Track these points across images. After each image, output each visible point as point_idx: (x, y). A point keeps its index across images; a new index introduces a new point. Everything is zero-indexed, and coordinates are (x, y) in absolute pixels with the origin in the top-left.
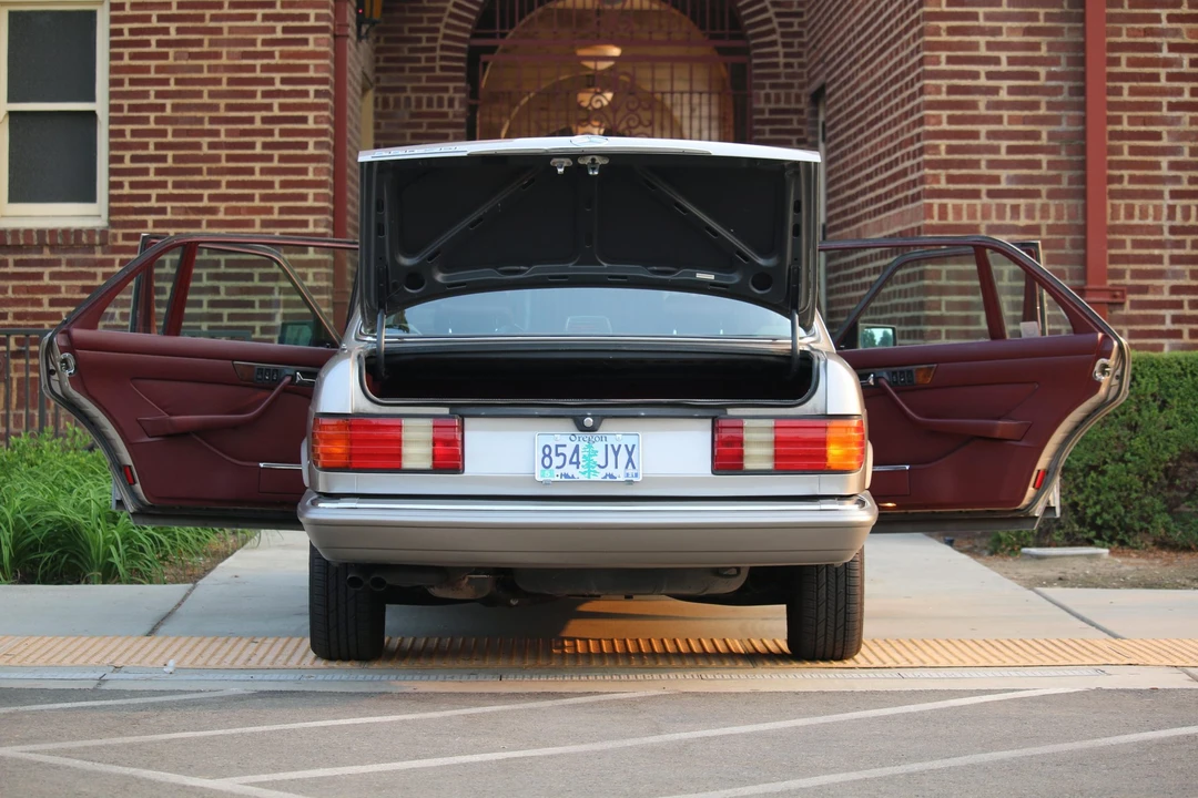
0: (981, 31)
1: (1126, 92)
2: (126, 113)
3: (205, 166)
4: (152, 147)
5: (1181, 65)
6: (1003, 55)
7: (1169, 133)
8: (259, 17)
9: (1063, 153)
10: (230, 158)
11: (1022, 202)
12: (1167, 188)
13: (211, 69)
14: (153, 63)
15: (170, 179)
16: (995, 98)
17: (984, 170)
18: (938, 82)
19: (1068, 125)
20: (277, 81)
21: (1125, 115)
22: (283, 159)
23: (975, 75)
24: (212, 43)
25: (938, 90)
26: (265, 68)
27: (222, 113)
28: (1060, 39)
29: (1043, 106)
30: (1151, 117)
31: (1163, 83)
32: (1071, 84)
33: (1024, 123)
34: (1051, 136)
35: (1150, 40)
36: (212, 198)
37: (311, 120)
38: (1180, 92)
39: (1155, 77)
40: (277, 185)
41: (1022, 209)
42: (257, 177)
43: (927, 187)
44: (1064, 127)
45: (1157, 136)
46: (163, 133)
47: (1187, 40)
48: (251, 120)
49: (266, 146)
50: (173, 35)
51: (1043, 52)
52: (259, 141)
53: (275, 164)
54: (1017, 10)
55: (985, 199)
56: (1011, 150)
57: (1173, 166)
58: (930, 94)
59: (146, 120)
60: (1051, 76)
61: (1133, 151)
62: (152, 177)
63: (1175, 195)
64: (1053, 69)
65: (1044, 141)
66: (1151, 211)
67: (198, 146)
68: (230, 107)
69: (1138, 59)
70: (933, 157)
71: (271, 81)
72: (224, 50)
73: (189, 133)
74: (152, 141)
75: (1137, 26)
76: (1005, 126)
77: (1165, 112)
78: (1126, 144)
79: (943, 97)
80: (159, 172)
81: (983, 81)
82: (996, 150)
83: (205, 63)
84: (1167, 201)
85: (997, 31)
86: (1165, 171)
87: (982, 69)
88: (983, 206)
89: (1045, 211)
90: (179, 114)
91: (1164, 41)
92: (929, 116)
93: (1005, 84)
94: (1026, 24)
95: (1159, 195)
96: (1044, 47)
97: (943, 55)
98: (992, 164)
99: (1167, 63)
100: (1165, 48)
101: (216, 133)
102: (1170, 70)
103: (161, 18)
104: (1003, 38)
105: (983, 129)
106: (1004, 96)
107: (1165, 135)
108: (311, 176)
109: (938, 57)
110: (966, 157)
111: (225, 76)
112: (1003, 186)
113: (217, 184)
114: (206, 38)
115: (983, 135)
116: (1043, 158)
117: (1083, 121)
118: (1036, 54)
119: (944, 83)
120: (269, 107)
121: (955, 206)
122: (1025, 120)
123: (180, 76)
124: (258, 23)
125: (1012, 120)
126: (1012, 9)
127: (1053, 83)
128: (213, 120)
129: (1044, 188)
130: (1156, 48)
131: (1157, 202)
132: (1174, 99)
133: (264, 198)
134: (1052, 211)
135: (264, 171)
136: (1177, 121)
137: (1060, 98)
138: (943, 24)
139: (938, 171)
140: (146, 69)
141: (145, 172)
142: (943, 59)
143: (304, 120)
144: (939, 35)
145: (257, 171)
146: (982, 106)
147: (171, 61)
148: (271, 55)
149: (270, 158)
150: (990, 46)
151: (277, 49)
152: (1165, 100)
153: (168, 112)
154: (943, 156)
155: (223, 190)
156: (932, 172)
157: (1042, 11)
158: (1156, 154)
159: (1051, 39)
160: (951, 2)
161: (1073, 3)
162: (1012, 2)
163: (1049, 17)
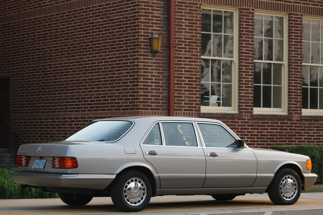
0: (149, 72)
1: (176, 87)
5: (186, 82)
6: (153, 78)
7: (184, 96)
9: (164, 100)
11: (156, 111)
12: (183, 109)
16: (152, 88)
17: (149, 104)
18: (141, 84)
19: (165, 94)
21: (176, 92)
25: (141, 85)
28: (164, 75)
29: (161, 90)
30: (181, 93)
31: (183, 85)
32: (166, 85)
33: (157, 93)
34: (162, 96)
35: (181, 76)
38: (186, 87)
39: (181, 84)
41: (157, 112)
43: (139, 107)
44: (164, 95)
45: (181, 97)
47: (188, 76)
51: (161, 78)
54: (156, 68)
55: (150, 110)
56: (155, 99)
57: (185, 104)
58: (139, 86)
60: (162, 83)
61: (177, 100)
63: (185, 110)
64: (163, 81)
65: (161, 98)
66: (180, 114)
69: (178, 80)
70: (140, 100)
75: (178, 72)
76: (153, 94)
77: (183, 92)
79: (142, 87)
81: (150, 84)
82: (152, 99)
85: (152, 73)
86: (183, 105)
87: (149, 81)
88: (149, 112)
91: (183, 76)
92: (139, 91)
93: (154, 84)
94: (158, 71)
95: (182, 110)
96: (161, 77)
97: (142, 77)
98: (151, 102)
99: (184, 81)
100: (183, 78)
102: (184, 82)
104: (153, 74)
105: (150, 94)
106: (153, 87)
107: (183, 97)
109: (141, 78)
110: (146, 101)
112: (153, 107)
115: (149, 96)
116: (161, 101)
117: (169, 93)
118: (160, 78)
119: (142, 84)
121: (144, 112)
125: (155, 93)
126: (155, 68)
127: (163, 85)
129: (161, 108)
130: (182, 77)
131: (181, 112)
132: (185, 89)
134: (162, 113)
136: (185, 94)
137: (164, 88)
138: (142, 71)
139: (141, 104)
142: (142, 78)
144: (142, 73)
146: (149, 89)
150: (151, 76)
152: (183, 89)
154: (142, 100)
156: (140, 104)
157: (161, 68)
158: (181, 101)
159: (162, 75)
160: (144, 66)
161: (167, 67)
162: (155, 66)
163: (162, 70)
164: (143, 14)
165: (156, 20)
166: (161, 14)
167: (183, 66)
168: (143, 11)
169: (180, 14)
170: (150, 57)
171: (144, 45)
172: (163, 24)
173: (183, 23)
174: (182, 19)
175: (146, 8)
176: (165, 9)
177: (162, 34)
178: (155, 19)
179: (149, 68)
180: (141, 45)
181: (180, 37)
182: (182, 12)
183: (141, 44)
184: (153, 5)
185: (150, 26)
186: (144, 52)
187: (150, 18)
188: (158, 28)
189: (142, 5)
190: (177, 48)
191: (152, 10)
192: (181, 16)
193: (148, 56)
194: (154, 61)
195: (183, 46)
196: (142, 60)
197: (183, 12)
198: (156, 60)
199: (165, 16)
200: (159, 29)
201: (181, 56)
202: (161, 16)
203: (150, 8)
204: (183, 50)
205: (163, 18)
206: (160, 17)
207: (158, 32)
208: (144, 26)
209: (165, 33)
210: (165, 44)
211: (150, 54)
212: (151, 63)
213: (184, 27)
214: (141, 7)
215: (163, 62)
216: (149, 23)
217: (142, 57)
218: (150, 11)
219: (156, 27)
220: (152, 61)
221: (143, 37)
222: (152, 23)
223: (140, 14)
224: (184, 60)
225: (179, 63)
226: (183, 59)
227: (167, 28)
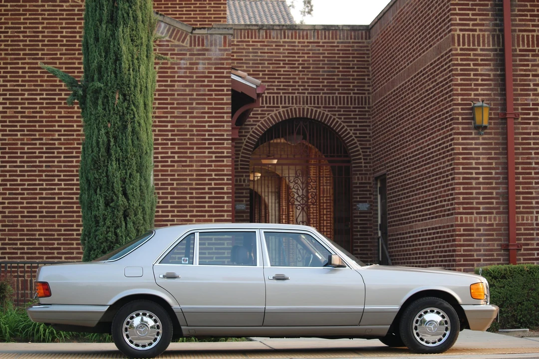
0: (473, 159)
1: (521, 178)
2: (160, 186)
3: (188, 205)
4: (169, 198)
6: (481, 167)
8: (207, 153)
9: (501, 199)
10: (197, 202)
11: (487, 215)
12: (535, 210)
13: (190, 171)
14: (169, 169)
15: (176, 210)
16: (478, 181)
17: (475, 205)
18: (459, 176)
19: (502, 189)
20: (213, 175)
21: (521, 186)
22: (216, 202)
23: (471, 173)
24: (190, 162)
25: (459, 178)
26: (209, 170)
27: (194, 186)
28: (499, 161)
29: (494, 183)
30: (529, 187)
31: (533, 175)
32: (503, 176)
34: (497, 193)
35: (528, 161)
36: (191, 216)
37: (225, 189)
38: (538, 178)
39: (531, 173)
40: (214, 211)
41: (488, 218)
42: (207, 209)
43: (456, 211)
44: (501, 191)
45: (531, 193)
46: (173, 193)
48: (204, 189)
49: (209, 198)
50: (176, 159)
51: (494, 165)
52: (207, 196)
53: (213, 204)
54: (485, 151)
55: (475, 215)
56: (484, 198)
57: (536, 203)
59: (167, 189)
60: (496, 173)
61: (524, 198)
62: (169, 209)
63: (537, 213)
64: (497, 171)
65: (494, 195)
66: (530, 218)
67: (186, 198)
68: (197, 184)
69: (525, 167)
70: (458, 201)
71: (211, 175)
72: (195, 164)
73: (182, 193)
74: (169, 196)
75: (524, 156)
76: (482, 190)
77: (534, 185)
78: (521, 196)
79: (461, 181)
80: (172, 207)
81: (474, 176)
82: (479, 198)
83: (188, 168)
84: (535, 215)
85: (479, 159)
86: (534, 205)
87: (474, 171)
88: (475, 217)
89: (495, 218)
90: (179, 187)
91: (533, 161)
92: (456, 187)
93: (481, 176)
94: (488, 156)
95: (532, 213)
96: (494, 164)
97: (461, 167)
98: (477, 203)
99: (534, 169)
100: (534, 163)
101: (192, 193)
102: (535, 171)
103: (172, 153)
104: (480, 161)
105: (474, 191)
106: (481, 180)
107: (534, 193)
108: (225, 209)
109: (459, 168)
110: (469, 201)
111: (195, 173)
112: (481, 210)
113: (192, 211)
114: (188, 160)
115: (474, 193)
116: (494, 201)
117: (507, 188)
118: (492, 166)
119: (461, 176)
120: (210, 184)
121: (465, 217)
122: (488, 188)
123: (179, 173)
124: (206, 154)
125: (484, 188)
126: (483, 151)
127: (497, 176)
128: (191, 189)
129: (494, 211)
131: (532, 215)
132: (537, 181)
133: (209, 216)
134: (497, 218)
135: (209, 207)
136: (538, 188)
137: (499, 181)
138: (461, 157)
139: (460, 206)
140: (167, 171)
141: (167, 207)
142: (461, 168)
143: (223, 189)
144: (460, 160)
145: (207, 206)
146: (474, 184)
147: (175, 168)
148: (211, 166)
149: (211, 202)
150: (476, 164)
151: (213, 164)
152: (534, 181)
153: (175, 186)
154: (461, 201)
155: (195, 213)
156: (458, 206)
157: (493, 152)
158: (531, 199)
159: (496, 161)
160: (463, 149)
161: (503, 149)
162: (483, 149)
163: (495, 154)
164: (459, 72)
165: (482, 80)
166: (491, 70)
167: (532, 146)
168: (459, 68)
169: (525, 68)
170: (473, 136)
171: (463, 119)
172: (495, 85)
173: (530, 80)
174: (528, 75)
175: (465, 62)
176: (498, 62)
177: (494, 100)
178: (480, 78)
179: (473, 152)
180: (458, 119)
181: (526, 102)
182: (528, 65)
183: (457, 116)
184: (476, 57)
185: (472, 90)
186: (463, 129)
187: (472, 77)
188: (485, 92)
189: (457, 60)
190: (520, 119)
191: (474, 65)
192: (525, 70)
193: (471, 134)
194: (481, 141)
195: (531, 116)
196: (460, 141)
197: (530, 65)
198: (483, 139)
199: (499, 73)
200: (488, 92)
201: (529, 131)
202: (491, 73)
203: (471, 63)
204: (532, 122)
205: (494, 75)
206: (489, 75)
207: (487, 97)
208: (462, 90)
209: (499, 98)
210: (498, 114)
211: (473, 131)
212: (476, 144)
213: (532, 87)
214: (456, 62)
215: (496, 141)
216: (470, 85)
217: (459, 136)
218: (472, 67)
219: (482, 90)
220: (477, 142)
221: (460, 107)
222: (476, 85)
223: (454, 72)
224: (534, 136)
225: (525, 141)
226: (532, 136)
227: (502, 90)
